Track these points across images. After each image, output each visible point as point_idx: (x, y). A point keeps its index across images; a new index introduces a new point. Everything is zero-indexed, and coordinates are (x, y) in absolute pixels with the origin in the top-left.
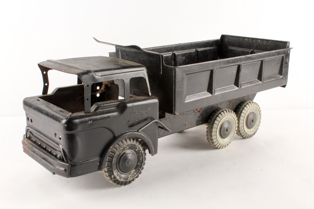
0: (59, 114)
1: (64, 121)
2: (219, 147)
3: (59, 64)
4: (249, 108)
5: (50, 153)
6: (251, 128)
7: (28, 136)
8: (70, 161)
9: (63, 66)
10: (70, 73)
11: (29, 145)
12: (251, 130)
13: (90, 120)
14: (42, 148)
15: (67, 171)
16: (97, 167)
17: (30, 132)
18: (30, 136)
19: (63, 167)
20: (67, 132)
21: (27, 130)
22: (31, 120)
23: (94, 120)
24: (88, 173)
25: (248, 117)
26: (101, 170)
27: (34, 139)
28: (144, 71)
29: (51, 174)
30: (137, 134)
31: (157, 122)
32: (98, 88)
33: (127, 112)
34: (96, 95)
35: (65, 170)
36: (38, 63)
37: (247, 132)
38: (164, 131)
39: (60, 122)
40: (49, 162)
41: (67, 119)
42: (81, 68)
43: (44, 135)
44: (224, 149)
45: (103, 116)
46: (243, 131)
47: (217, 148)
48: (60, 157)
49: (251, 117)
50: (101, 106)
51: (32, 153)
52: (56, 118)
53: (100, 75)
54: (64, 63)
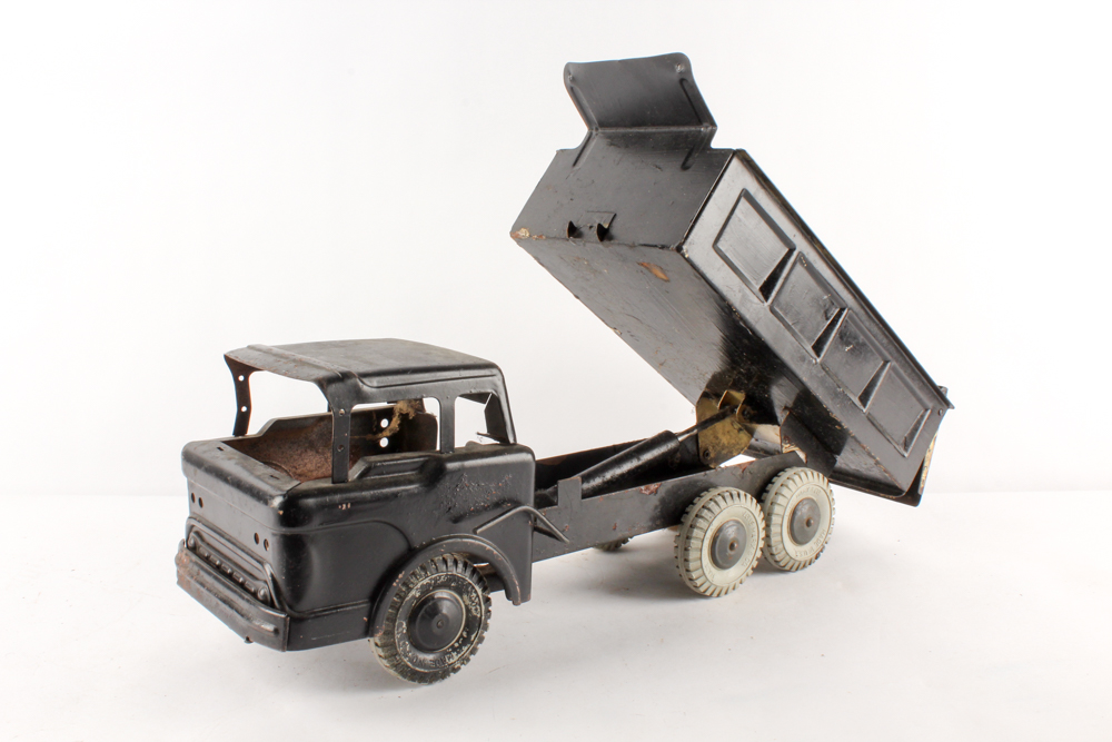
0: (267, 483)
1: (277, 501)
2: (708, 593)
3: (275, 355)
4: (794, 490)
5: (242, 585)
6: (806, 542)
7: (191, 542)
8: (291, 607)
9: (284, 360)
10: (297, 378)
11: (191, 565)
12: (806, 547)
13: (345, 501)
14: (224, 573)
15: (281, 632)
16: (361, 629)
17: (198, 533)
18: (195, 544)
19: (271, 623)
20: (284, 530)
21: (190, 528)
22: (200, 500)
23: (355, 502)
24: (338, 642)
25: (794, 513)
26: (372, 636)
27: (205, 551)
28: (495, 378)
29: (242, 640)
30: (472, 544)
31: (527, 513)
32: (384, 423)
33: (446, 483)
34: (379, 443)
35: (276, 631)
36: (225, 352)
37: (793, 555)
38: (552, 542)
39: (266, 503)
40: (237, 611)
41: (284, 496)
42: (329, 366)
43: (229, 540)
44: (723, 598)
45: (379, 491)
46: (784, 553)
47: (702, 596)
48: (265, 596)
49: (804, 511)
50: (375, 467)
51: (198, 586)
52: (258, 493)
53: (375, 384)
54: (287, 353)
